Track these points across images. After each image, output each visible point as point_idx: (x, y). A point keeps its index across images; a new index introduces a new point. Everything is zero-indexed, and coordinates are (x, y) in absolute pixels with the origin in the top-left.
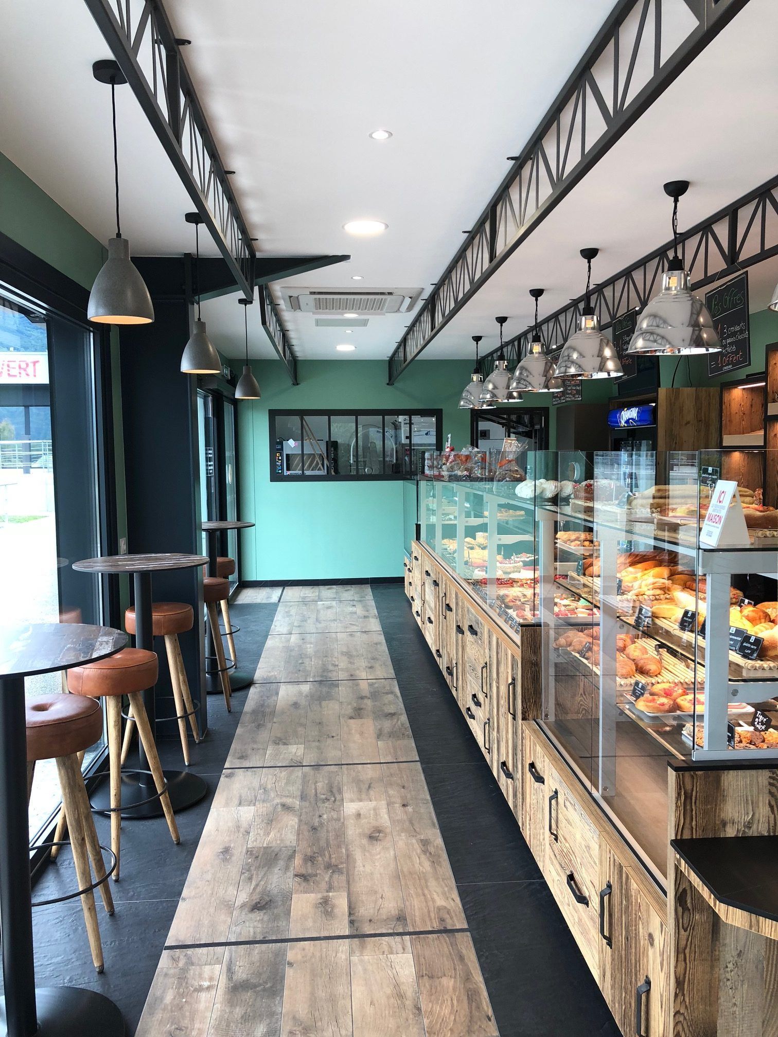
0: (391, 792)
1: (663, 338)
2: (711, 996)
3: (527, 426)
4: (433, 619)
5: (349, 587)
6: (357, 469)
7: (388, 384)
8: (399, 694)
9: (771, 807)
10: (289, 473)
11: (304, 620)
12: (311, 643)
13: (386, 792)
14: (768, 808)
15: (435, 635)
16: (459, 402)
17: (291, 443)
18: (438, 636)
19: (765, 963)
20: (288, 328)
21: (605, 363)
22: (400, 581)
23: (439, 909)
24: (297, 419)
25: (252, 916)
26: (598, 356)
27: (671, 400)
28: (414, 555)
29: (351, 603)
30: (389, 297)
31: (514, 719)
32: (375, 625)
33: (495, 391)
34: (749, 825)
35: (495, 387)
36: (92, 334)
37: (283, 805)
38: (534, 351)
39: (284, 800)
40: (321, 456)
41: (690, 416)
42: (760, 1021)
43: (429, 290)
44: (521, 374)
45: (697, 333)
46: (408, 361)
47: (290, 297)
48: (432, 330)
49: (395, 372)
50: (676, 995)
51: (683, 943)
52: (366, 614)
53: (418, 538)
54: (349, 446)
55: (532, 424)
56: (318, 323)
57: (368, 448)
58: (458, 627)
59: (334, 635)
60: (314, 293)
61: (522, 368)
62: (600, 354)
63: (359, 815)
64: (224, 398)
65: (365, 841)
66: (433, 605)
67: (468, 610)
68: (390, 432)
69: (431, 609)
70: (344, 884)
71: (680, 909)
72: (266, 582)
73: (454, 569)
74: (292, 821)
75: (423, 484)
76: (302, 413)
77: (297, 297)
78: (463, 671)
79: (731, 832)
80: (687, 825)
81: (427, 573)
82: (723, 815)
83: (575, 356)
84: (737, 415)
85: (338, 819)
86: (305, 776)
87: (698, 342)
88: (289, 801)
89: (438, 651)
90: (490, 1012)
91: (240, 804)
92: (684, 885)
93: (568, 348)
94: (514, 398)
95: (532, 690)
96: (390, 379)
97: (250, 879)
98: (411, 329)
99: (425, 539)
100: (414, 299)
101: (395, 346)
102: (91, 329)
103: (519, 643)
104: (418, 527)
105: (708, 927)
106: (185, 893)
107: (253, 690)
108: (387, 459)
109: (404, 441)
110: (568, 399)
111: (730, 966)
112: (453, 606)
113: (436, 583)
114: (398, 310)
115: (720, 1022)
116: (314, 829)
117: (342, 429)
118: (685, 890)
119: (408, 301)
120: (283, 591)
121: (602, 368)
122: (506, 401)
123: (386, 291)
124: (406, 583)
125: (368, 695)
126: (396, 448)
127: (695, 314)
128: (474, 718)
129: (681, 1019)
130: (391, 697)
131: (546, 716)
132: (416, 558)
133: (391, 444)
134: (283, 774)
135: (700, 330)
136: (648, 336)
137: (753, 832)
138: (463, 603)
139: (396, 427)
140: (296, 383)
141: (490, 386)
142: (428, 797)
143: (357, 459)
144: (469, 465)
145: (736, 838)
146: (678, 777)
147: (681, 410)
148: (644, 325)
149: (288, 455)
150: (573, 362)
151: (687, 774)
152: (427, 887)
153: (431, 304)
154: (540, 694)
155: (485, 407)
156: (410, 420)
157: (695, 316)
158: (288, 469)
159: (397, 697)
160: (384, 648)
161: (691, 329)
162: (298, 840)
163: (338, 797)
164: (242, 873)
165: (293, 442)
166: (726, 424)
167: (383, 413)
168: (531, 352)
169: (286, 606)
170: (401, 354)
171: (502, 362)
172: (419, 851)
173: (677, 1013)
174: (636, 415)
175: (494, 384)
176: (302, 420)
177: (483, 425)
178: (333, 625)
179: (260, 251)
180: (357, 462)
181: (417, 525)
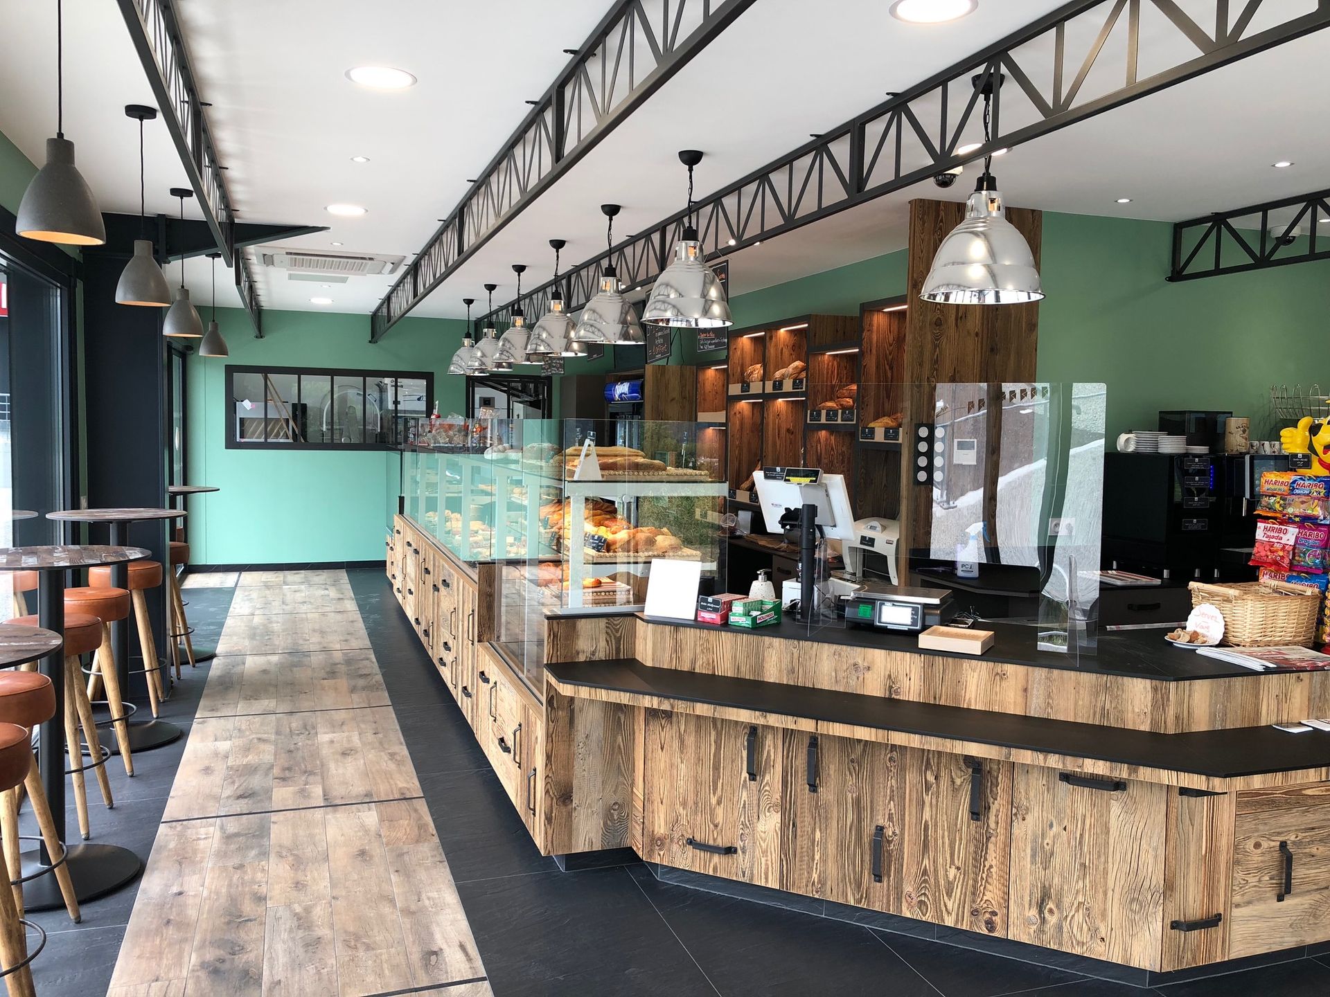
0: (363, 726)
1: (599, 330)
2: (569, 766)
3: (531, 396)
4: (413, 590)
5: (320, 572)
6: (332, 439)
7: (370, 342)
8: (374, 660)
9: (607, 641)
10: (243, 440)
11: (267, 604)
12: (278, 622)
13: (358, 726)
14: (605, 643)
15: (415, 606)
16: (448, 367)
17: (247, 404)
18: (419, 606)
19: (603, 742)
20: (255, 280)
21: (571, 344)
22: (382, 564)
23: (401, 789)
24: (259, 377)
25: (238, 801)
26: (565, 337)
27: (657, 377)
28: (396, 529)
29: (323, 587)
30: (370, 262)
31: (473, 644)
32: (351, 606)
33: (483, 359)
34: (593, 653)
35: (484, 355)
36: (59, 291)
37: (259, 739)
38: (517, 324)
39: (259, 736)
40: (287, 421)
41: (675, 394)
42: (601, 780)
43: (410, 259)
44: (503, 345)
45: (625, 329)
46: (392, 321)
47: (264, 255)
48: (414, 298)
49: (378, 330)
50: (546, 765)
51: (551, 730)
52: (341, 596)
53: (401, 511)
54: (321, 411)
55: (537, 393)
56: (291, 277)
57: (346, 412)
58: (435, 585)
59: (304, 616)
60: (291, 254)
61: (506, 339)
62: (567, 336)
63: (332, 742)
64: (173, 351)
65: (339, 757)
66: (413, 575)
67: (443, 566)
68: (373, 394)
69: (412, 580)
70: (320, 781)
71: (549, 709)
72: (219, 566)
73: (434, 537)
74: (270, 748)
75: (407, 455)
76: (266, 371)
77: (272, 256)
78: (438, 625)
79: (582, 658)
80: (554, 655)
81: (409, 544)
82: (577, 648)
83: (544, 335)
84: (710, 394)
85: (313, 745)
86: (278, 720)
87: (626, 336)
88: (265, 736)
89: (417, 619)
90: (435, 832)
91: (216, 740)
92: (552, 693)
93: (539, 327)
94: (504, 367)
95: (487, 617)
96: (372, 337)
97: (233, 782)
98: (395, 288)
99: (409, 513)
100: (396, 265)
101: (378, 302)
102: (59, 285)
103: (477, 580)
104: (402, 499)
105: (567, 719)
106: (172, 794)
107: (215, 661)
108: (369, 427)
109: (391, 406)
110: (553, 372)
111: (581, 745)
112: (431, 569)
113: (416, 552)
114: (380, 273)
115: (575, 782)
116: (290, 751)
117: (315, 391)
118: (552, 696)
119: (389, 266)
120: (239, 576)
121: (567, 349)
122: (496, 369)
123: (367, 256)
124: (388, 564)
125: (342, 662)
126: (381, 415)
127: (624, 313)
128: (445, 665)
129: (550, 781)
130: (366, 662)
131: (498, 637)
132: (398, 532)
133: (374, 409)
134: (257, 719)
135: (628, 327)
136: (588, 328)
137: (596, 658)
138: (439, 562)
139: (382, 389)
140: (260, 335)
141: (479, 354)
142: (398, 728)
143: (332, 426)
144: (451, 433)
145: (585, 661)
146: (549, 624)
147: (667, 388)
148: (586, 317)
149: (242, 420)
150: (542, 341)
151: (555, 622)
152: (392, 778)
153: (414, 269)
154: (494, 620)
155: (477, 374)
156: (396, 382)
157: (624, 315)
158: (242, 436)
159: (373, 663)
160: (360, 625)
161: (621, 326)
162: (275, 759)
163: (313, 732)
164: (224, 780)
165: (250, 404)
166: (700, 402)
167: (364, 374)
168: (514, 326)
169: (245, 591)
170: (385, 310)
171: (490, 330)
172: (386, 759)
173: (547, 777)
174: (627, 389)
175: (482, 352)
176: (266, 379)
177: (481, 392)
178: (304, 608)
179: (238, 218)
180: (332, 430)
181: (400, 497)
